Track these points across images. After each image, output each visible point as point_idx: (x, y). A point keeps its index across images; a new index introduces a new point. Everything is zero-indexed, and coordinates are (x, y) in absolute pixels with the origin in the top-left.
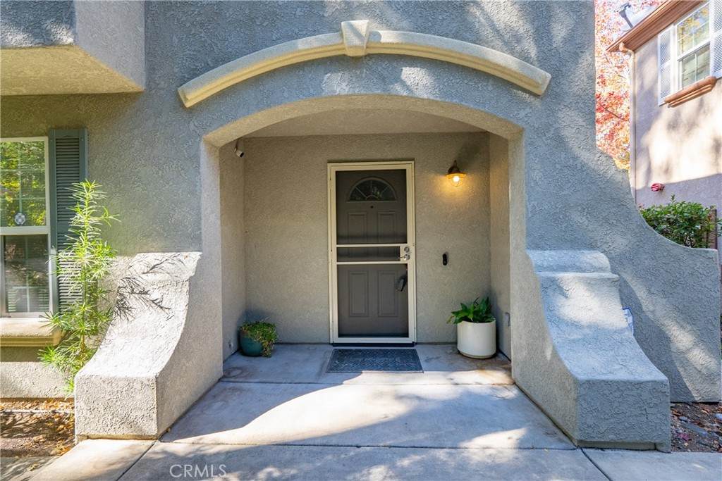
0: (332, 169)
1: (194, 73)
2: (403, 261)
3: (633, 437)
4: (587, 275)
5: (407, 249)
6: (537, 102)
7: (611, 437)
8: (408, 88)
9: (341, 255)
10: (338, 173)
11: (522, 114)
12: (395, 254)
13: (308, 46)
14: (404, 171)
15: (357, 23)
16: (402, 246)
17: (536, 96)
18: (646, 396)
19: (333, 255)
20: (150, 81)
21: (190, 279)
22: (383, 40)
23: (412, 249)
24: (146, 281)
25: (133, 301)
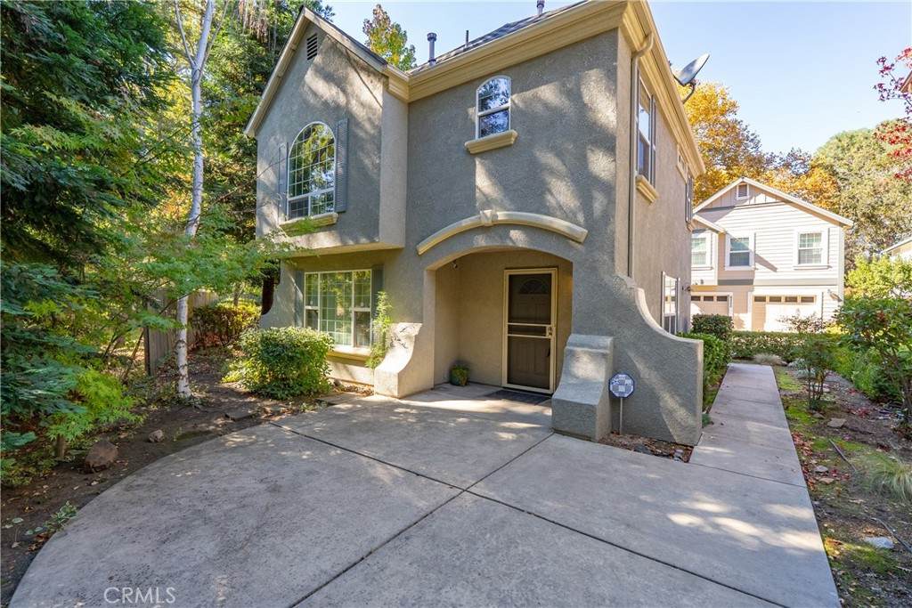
0: (508, 273)
1: (423, 238)
2: (548, 336)
3: (577, 431)
4: (594, 350)
5: (551, 329)
6: (579, 246)
7: (567, 429)
8: (513, 241)
9: (511, 330)
10: (510, 276)
11: (571, 254)
12: (542, 331)
13: (466, 223)
14: (550, 275)
15: (485, 211)
16: (548, 326)
17: (580, 243)
18: (584, 411)
19: (506, 329)
20: (407, 243)
21: (416, 336)
22: (499, 219)
23: (554, 329)
24: (400, 335)
25: (396, 343)
